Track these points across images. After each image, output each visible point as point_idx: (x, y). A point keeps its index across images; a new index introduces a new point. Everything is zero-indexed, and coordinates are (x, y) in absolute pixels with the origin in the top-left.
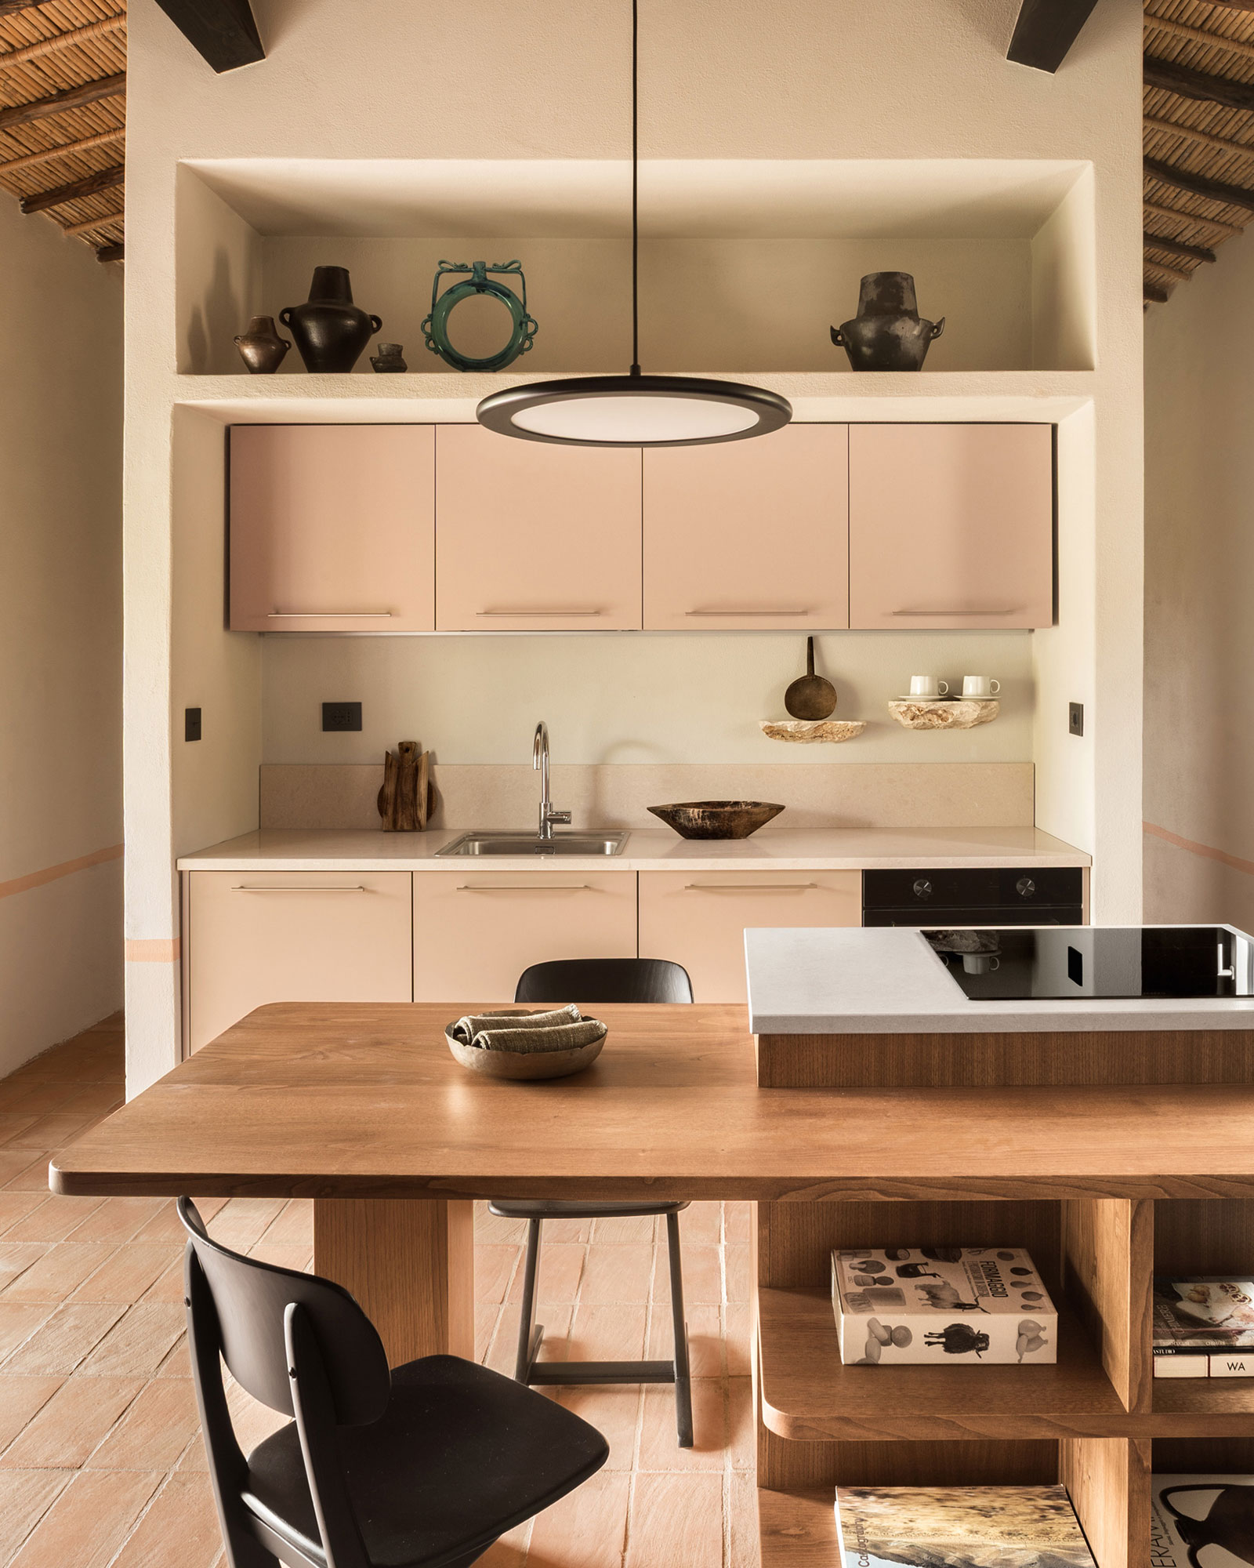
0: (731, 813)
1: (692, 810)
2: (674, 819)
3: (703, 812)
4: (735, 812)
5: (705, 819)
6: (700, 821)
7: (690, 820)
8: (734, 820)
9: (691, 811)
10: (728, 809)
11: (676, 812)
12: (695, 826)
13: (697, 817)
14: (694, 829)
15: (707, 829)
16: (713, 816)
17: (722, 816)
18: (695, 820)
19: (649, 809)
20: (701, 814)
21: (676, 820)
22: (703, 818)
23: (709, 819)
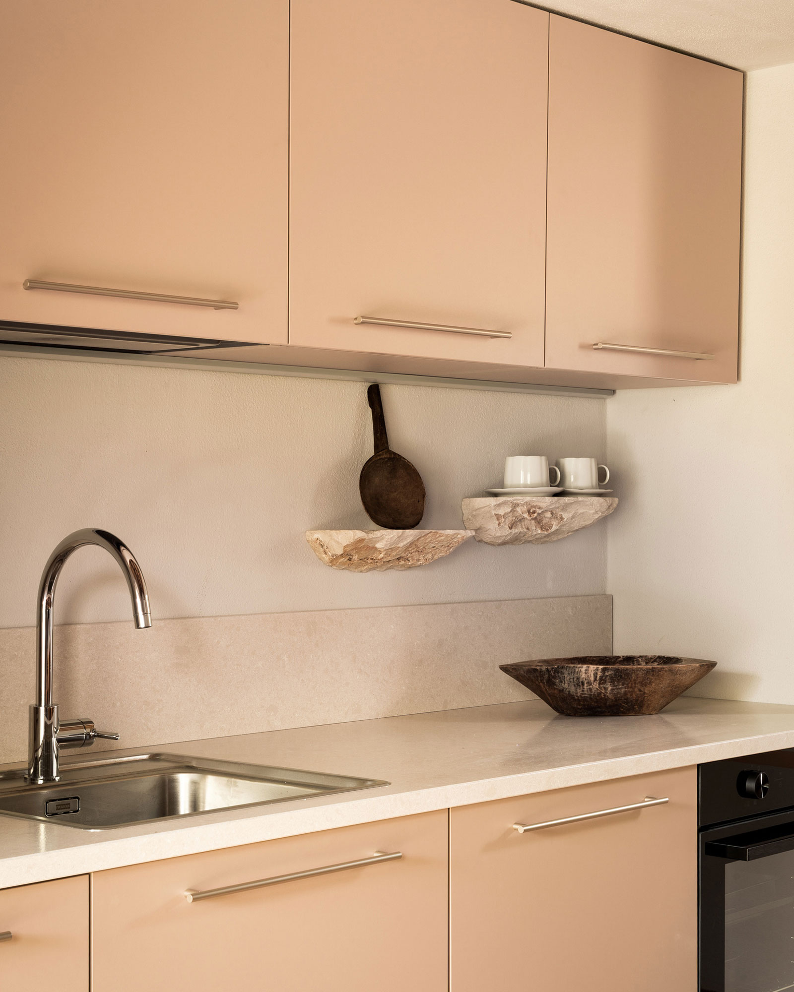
0: (648, 672)
1: (585, 666)
2: (551, 683)
3: (604, 670)
4: (653, 669)
5: (605, 682)
6: (596, 686)
7: (580, 683)
8: (650, 683)
9: (583, 670)
10: (643, 666)
11: (557, 671)
12: (587, 694)
13: (592, 679)
14: (585, 699)
15: (606, 699)
16: (619, 677)
17: (634, 676)
18: (589, 683)
19: (505, 669)
20: (599, 674)
21: (554, 684)
22: (602, 681)
23: (612, 682)
